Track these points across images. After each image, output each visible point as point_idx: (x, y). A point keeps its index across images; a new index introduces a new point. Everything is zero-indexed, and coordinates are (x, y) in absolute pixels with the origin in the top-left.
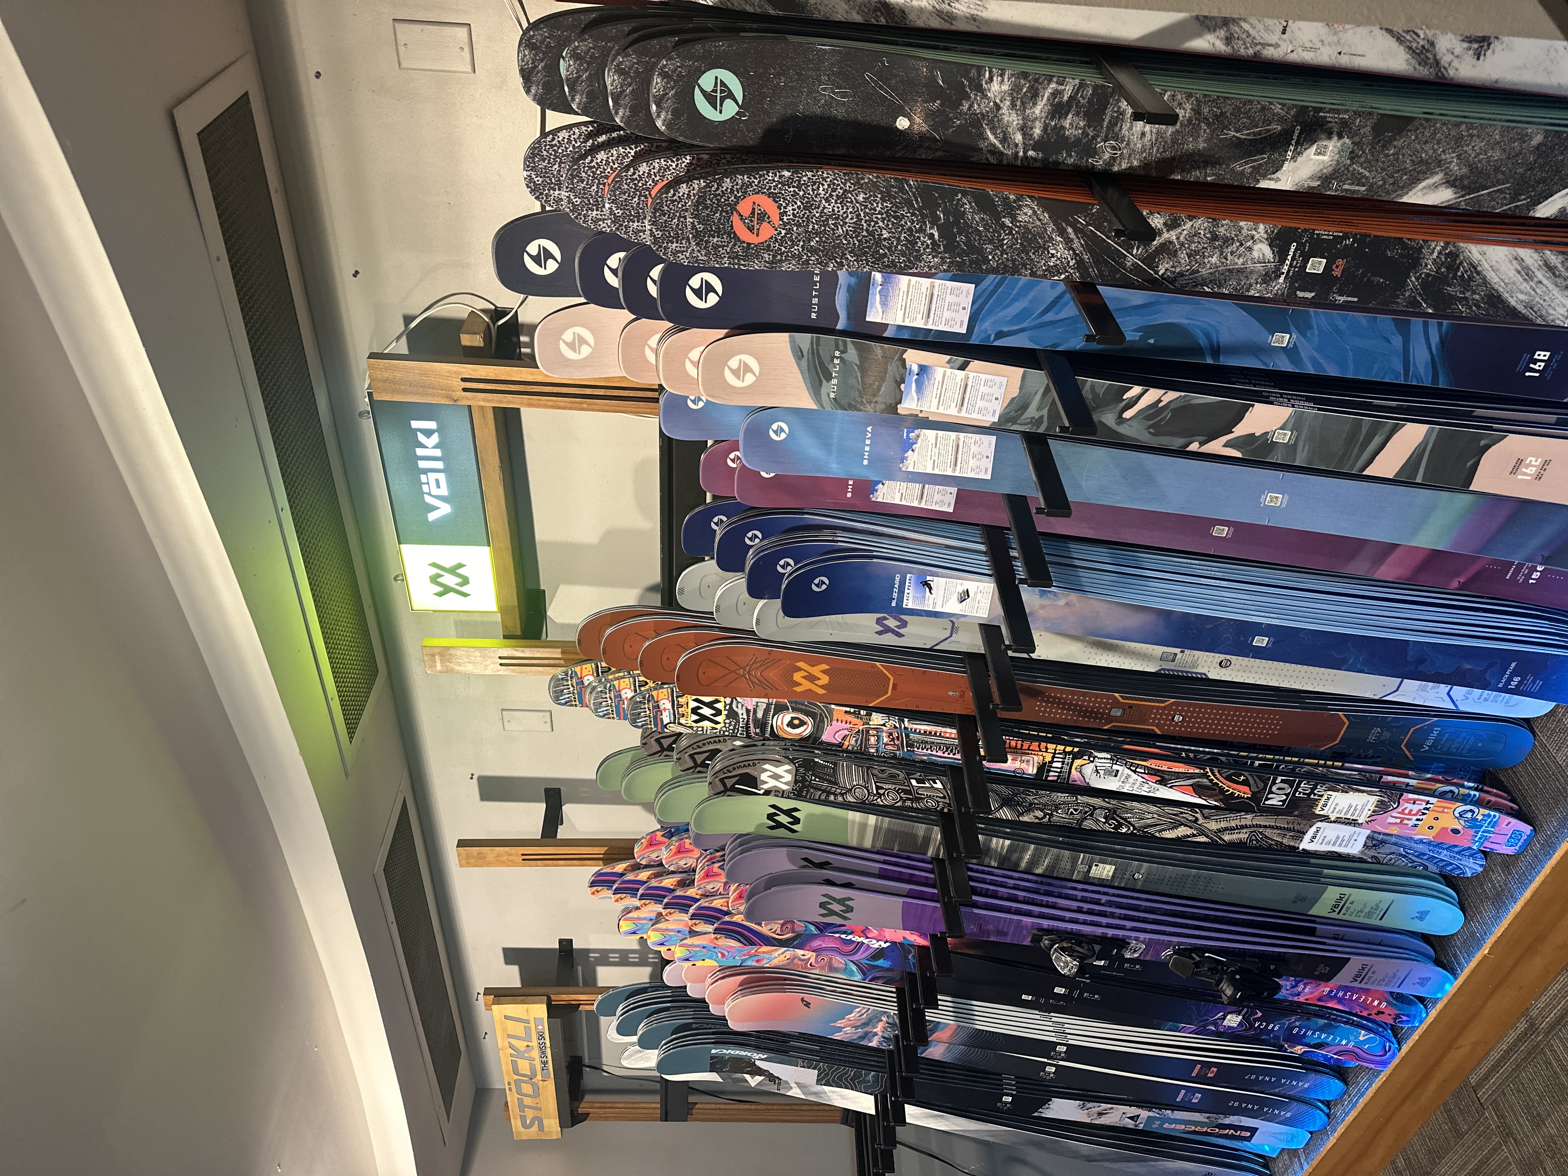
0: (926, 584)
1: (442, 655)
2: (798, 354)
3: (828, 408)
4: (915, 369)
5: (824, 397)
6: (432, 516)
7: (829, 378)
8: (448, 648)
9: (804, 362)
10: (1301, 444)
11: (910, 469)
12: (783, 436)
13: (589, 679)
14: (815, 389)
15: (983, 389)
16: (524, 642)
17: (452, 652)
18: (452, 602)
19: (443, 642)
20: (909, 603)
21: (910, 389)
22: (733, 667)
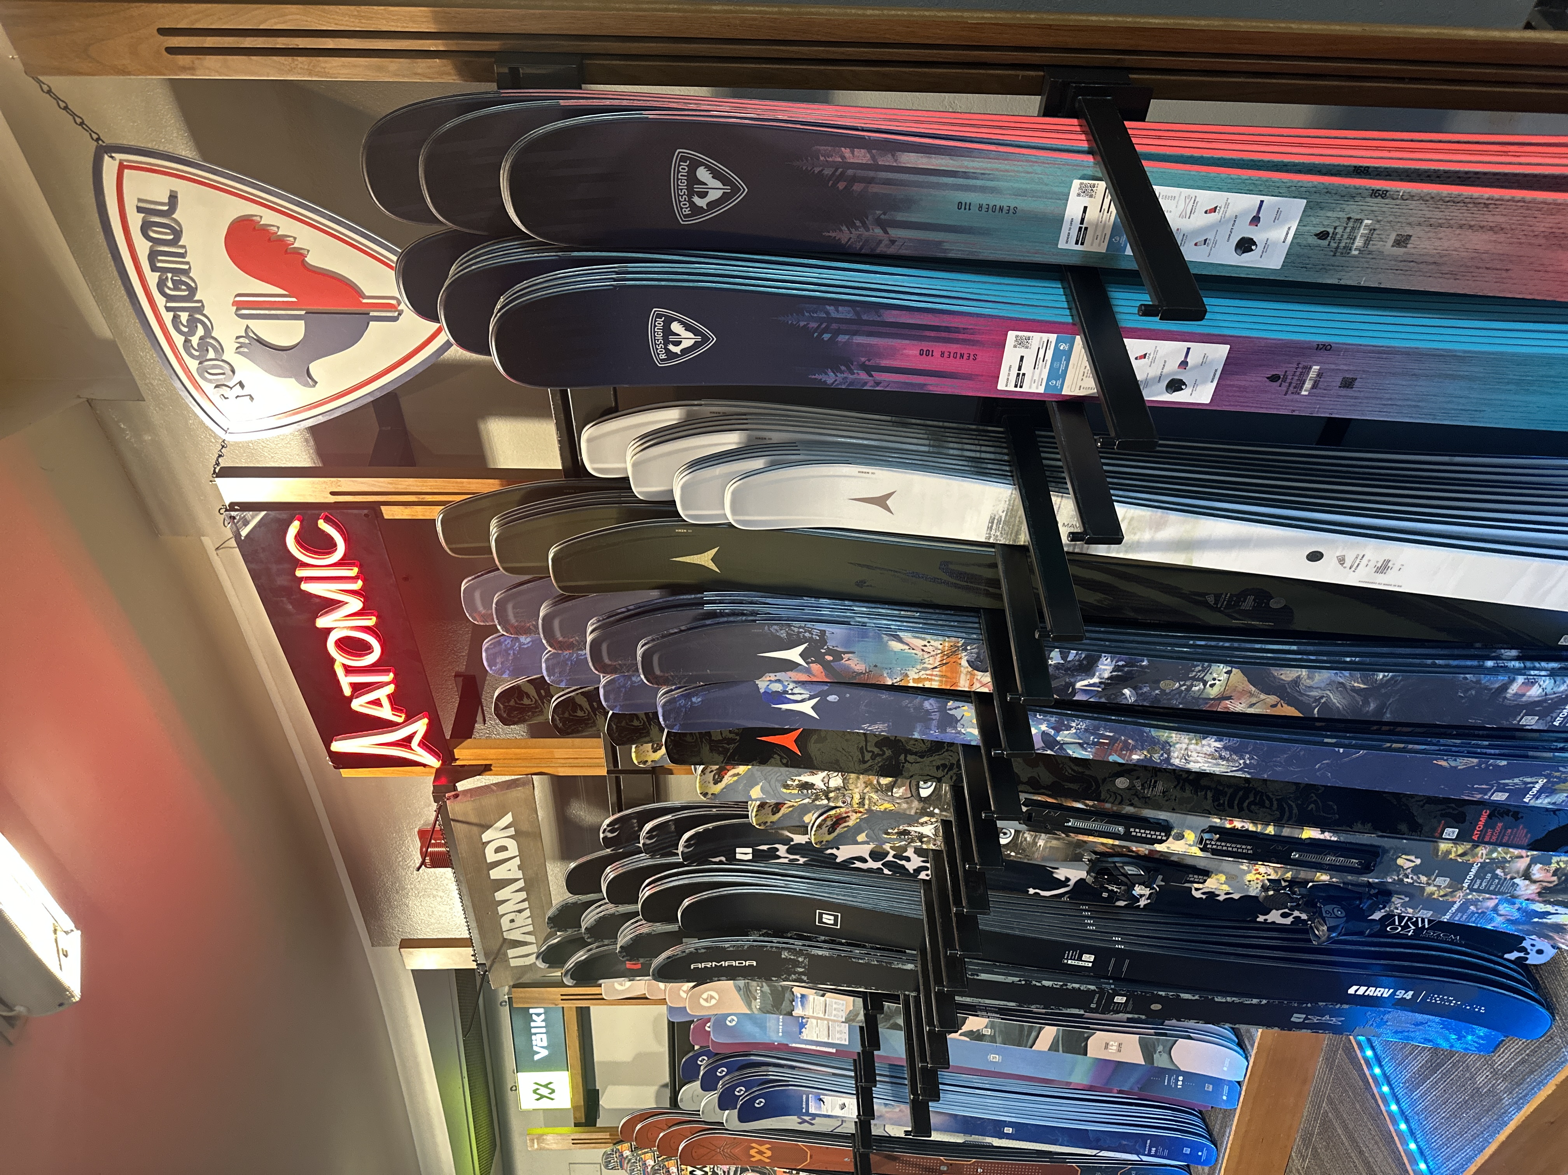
0: (821, 1100)
1: (538, 1139)
2: (739, 989)
3: (756, 1012)
4: (799, 996)
5: (753, 1007)
6: (537, 1057)
7: (756, 999)
8: (543, 1135)
9: (742, 992)
10: (997, 1035)
11: (805, 1038)
12: (734, 1023)
13: (627, 1153)
14: (749, 1005)
15: (834, 1006)
16: (587, 1129)
17: (545, 1137)
18: (545, 1104)
19: (539, 1131)
20: (812, 1110)
21: (798, 1004)
22: (714, 1148)
